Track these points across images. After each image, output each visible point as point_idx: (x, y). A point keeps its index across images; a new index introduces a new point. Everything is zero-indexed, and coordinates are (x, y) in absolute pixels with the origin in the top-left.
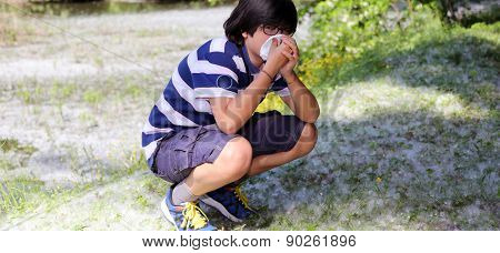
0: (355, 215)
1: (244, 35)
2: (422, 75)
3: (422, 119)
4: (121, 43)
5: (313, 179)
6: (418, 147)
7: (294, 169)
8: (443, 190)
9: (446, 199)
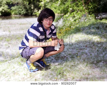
0: (72, 65)
1: (42, 21)
2: (89, 32)
3: (89, 42)
4: (15, 26)
5: (62, 57)
6: (88, 49)
7: (58, 55)
8: (94, 59)
9: (95, 61)
